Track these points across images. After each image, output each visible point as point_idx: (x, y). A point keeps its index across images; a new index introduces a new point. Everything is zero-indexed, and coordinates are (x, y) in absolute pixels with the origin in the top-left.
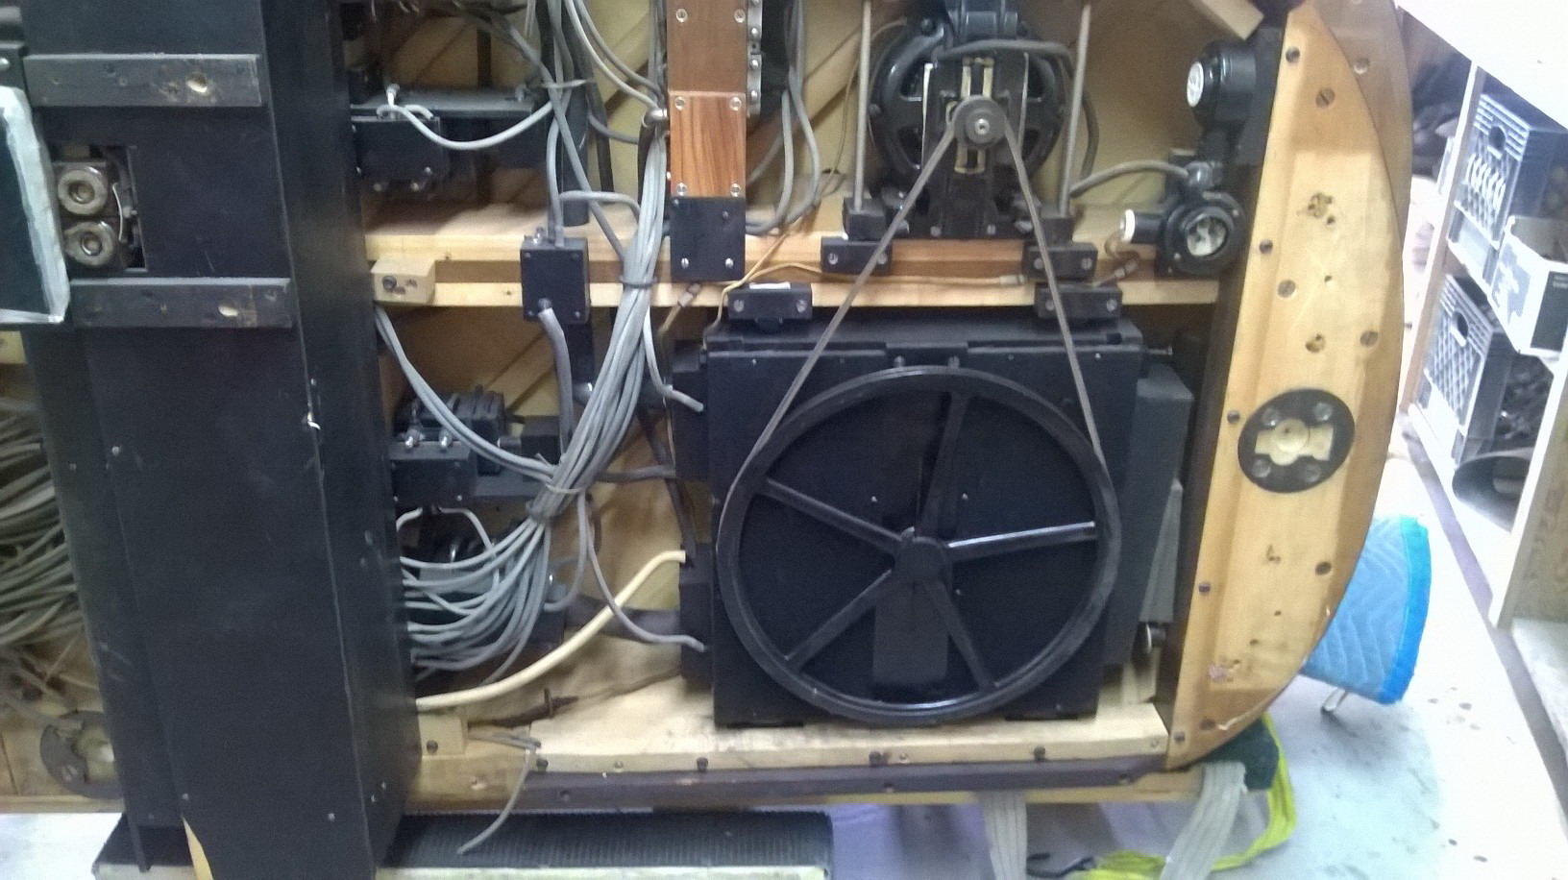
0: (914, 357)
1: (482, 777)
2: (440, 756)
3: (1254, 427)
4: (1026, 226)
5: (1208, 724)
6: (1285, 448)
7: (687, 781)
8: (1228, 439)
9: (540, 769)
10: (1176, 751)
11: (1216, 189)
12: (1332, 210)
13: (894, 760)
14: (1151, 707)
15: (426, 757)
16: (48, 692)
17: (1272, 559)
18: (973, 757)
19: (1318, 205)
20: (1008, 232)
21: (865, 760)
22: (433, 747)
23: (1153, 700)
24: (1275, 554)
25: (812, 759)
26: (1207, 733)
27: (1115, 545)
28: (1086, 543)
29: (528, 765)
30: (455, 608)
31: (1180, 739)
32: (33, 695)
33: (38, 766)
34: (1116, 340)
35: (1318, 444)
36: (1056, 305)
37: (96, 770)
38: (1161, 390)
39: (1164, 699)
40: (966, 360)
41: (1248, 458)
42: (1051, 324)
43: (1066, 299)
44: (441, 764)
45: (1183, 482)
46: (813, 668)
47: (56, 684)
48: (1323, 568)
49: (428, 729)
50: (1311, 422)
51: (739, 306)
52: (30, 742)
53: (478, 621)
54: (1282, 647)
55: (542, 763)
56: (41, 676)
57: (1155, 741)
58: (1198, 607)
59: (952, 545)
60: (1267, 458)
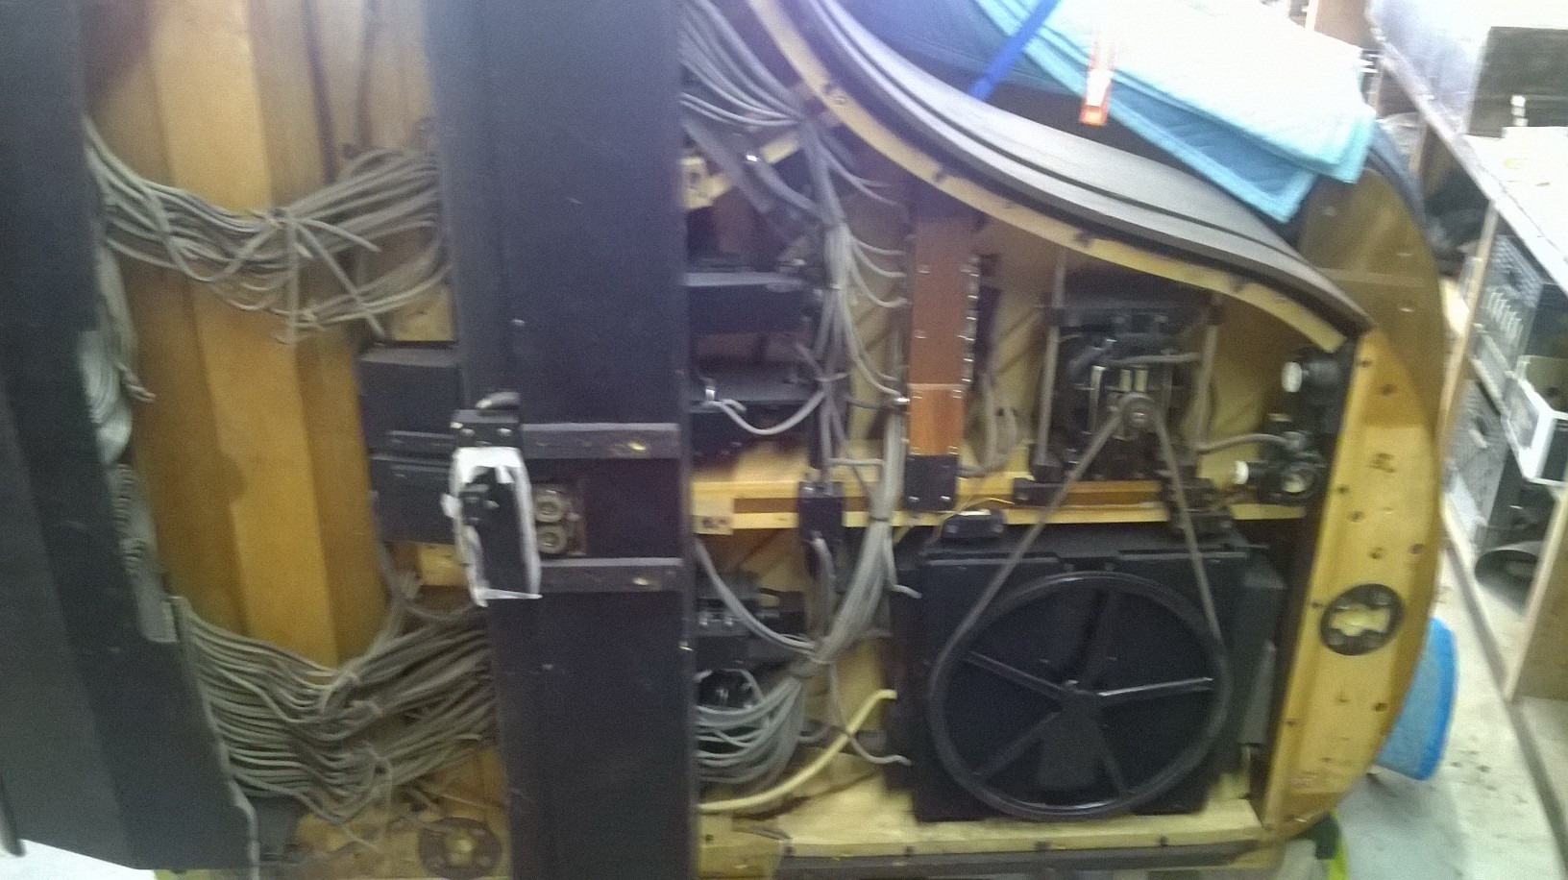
0: (1081, 564)
1: (745, 860)
2: (715, 844)
3: (1332, 609)
4: (1164, 473)
5: (1290, 818)
6: (1354, 623)
7: (898, 864)
8: (1311, 620)
9: (789, 855)
10: (1266, 837)
11: (1306, 449)
12: (1392, 463)
13: (1053, 847)
14: (1245, 803)
15: (704, 846)
16: (430, 804)
17: (1342, 701)
18: (1114, 844)
19: (1381, 461)
20: (1151, 476)
21: (1030, 847)
22: (709, 838)
23: (1247, 797)
24: (1344, 698)
25: (991, 847)
26: (1289, 824)
27: (1226, 694)
28: (1203, 693)
29: (781, 851)
30: (733, 741)
31: (1269, 829)
32: (418, 808)
33: (413, 857)
34: (1228, 548)
35: (1377, 621)
36: (1186, 526)
37: (455, 859)
38: (1263, 581)
39: (1256, 796)
40: (1120, 566)
41: (1326, 633)
42: (1180, 537)
43: (1195, 521)
44: (715, 850)
45: (1277, 645)
46: (995, 782)
47: (437, 801)
48: (1379, 707)
49: (706, 826)
50: (1373, 606)
51: (952, 530)
52: (411, 839)
53: (752, 752)
54: (1348, 763)
55: (789, 850)
56: (427, 794)
57: (1251, 830)
58: (1286, 735)
59: (1104, 694)
60: (1338, 631)
